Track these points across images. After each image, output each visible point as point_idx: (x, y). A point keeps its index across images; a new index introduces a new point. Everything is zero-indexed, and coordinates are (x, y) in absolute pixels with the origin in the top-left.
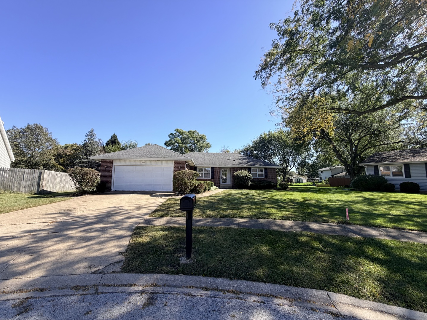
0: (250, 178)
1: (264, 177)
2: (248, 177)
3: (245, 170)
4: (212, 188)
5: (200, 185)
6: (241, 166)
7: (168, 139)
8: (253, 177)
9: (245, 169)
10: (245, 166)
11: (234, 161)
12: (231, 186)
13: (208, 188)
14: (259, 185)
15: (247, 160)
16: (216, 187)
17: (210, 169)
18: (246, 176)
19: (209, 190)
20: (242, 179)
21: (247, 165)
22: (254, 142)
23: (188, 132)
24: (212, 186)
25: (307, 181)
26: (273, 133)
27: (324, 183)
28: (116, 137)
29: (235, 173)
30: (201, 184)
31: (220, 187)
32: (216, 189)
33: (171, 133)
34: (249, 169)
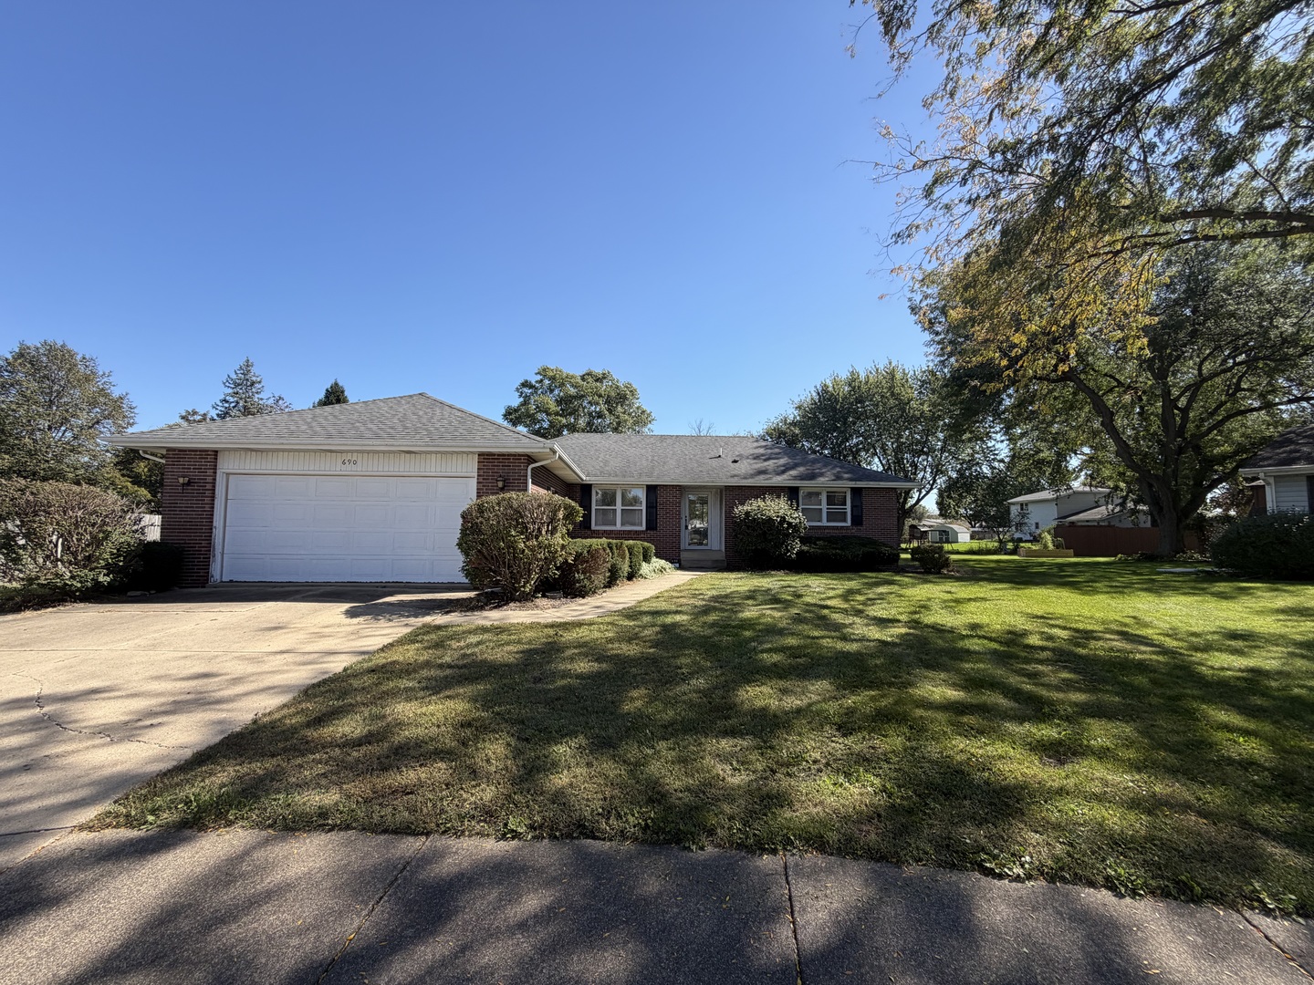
0: (796, 528)
1: (849, 523)
2: (790, 524)
3: (779, 497)
4: (645, 568)
5: (586, 561)
6: (761, 481)
7: (516, 401)
8: (808, 524)
9: (776, 491)
10: (778, 480)
11: (735, 462)
12: (722, 556)
13: (626, 568)
14: (835, 555)
15: (782, 461)
16: (663, 562)
17: (641, 494)
18: (783, 519)
19: (630, 577)
20: (764, 533)
21: (785, 476)
22: (799, 408)
23: (583, 378)
24: (647, 559)
25: (972, 537)
26: (862, 376)
27: (1050, 546)
28: (343, 392)
29: (740, 510)
30: (593, 554)
31: (679, 562)
32: (662, 570)
33: (526, 381)
34: (792, 493)
